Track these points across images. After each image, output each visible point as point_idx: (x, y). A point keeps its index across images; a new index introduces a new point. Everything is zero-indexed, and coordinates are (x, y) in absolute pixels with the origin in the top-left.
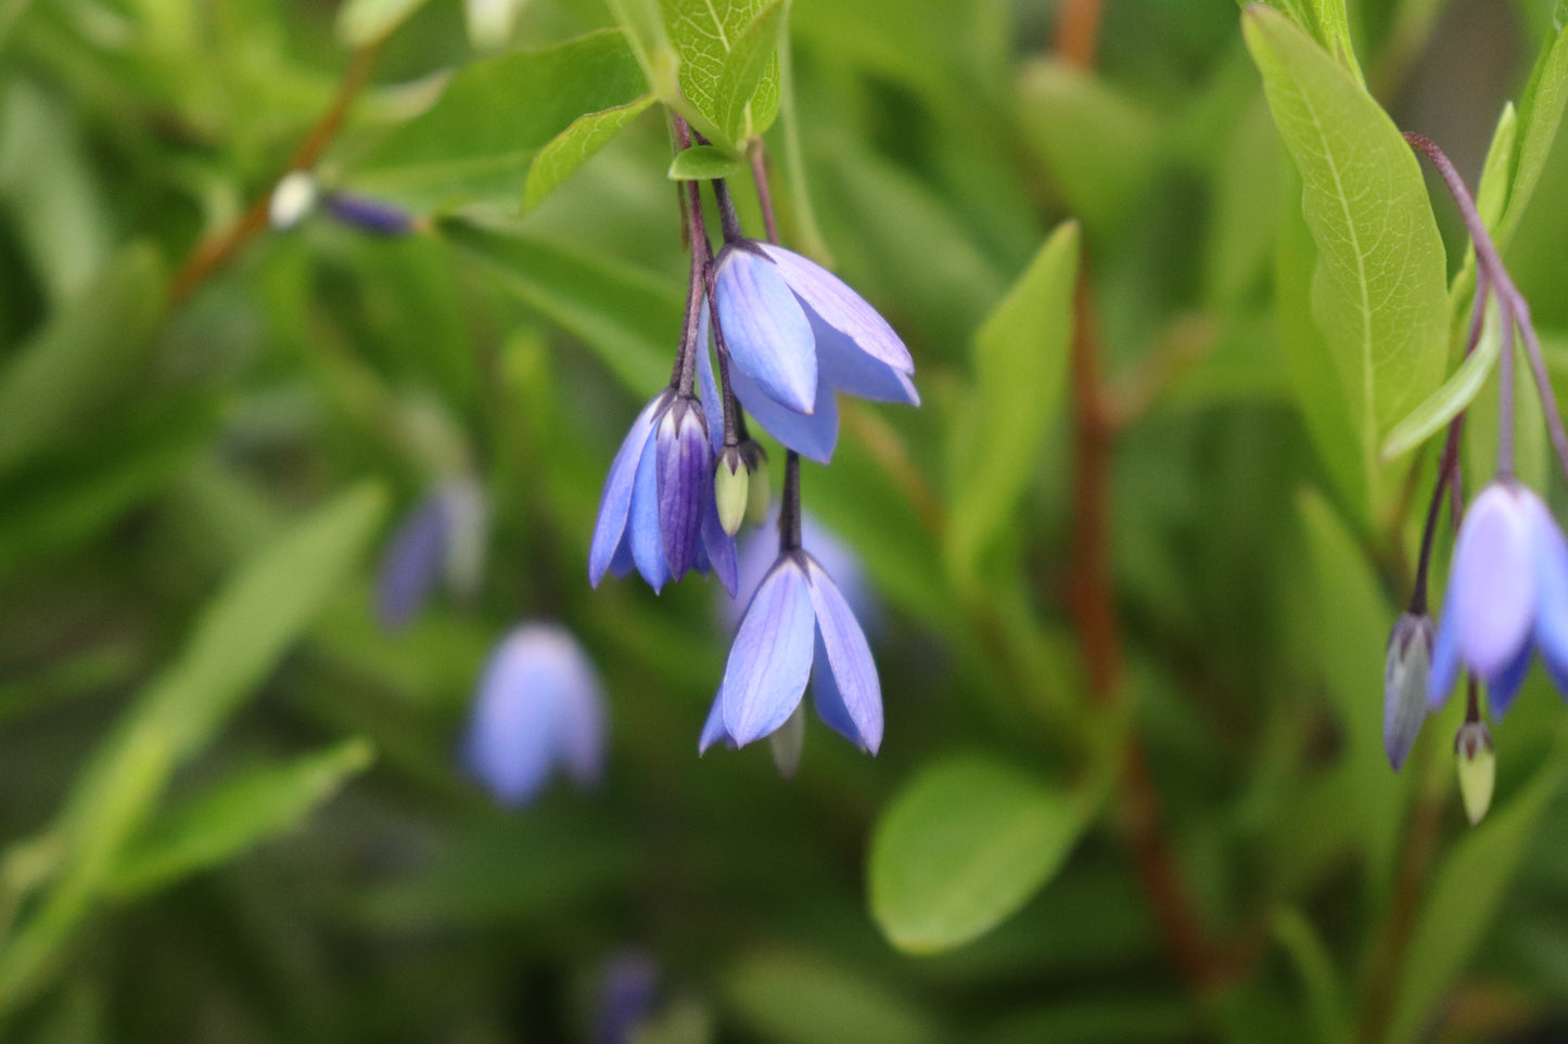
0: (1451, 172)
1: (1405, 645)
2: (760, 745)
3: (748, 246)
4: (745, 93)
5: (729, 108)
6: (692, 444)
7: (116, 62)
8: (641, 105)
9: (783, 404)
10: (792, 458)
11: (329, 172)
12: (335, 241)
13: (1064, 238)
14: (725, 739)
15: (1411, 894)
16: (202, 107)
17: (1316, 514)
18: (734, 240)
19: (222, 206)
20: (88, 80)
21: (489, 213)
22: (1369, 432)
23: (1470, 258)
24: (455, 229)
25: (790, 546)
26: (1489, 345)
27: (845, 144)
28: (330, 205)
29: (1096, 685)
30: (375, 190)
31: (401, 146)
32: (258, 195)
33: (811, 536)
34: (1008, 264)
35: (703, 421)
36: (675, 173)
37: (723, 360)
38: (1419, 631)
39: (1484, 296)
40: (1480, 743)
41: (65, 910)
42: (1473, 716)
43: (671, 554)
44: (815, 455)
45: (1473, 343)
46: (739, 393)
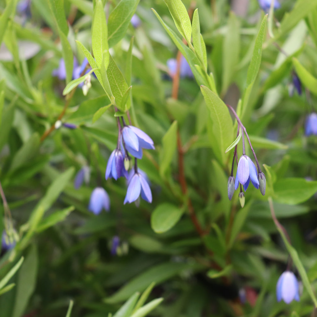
0: (233, 109)
1: (230, 181)
2: (133, 203)
3: (127, 126)
4: (125, 103)
5: (123, 105)
6: (120, 157)
7: (31, 106)
8: (110, 105)
9: (134, 150)
10: (136, 159)
11: (64, 120)
12: (65, 131)
13: (175, 124)
14: (128, 202)
15: (232, 219)
16: (44, 112)
17: (215, 164)
18: (125, 125)
19: (48, 126)
20: (27, 109)
21: (89, 124)
22: (222, 150)
23: (236, 122)
24: (83, 127)
25: (136, 172)
26: (240, 135)
27: (141, 112)
28: (64, 125)
29: (183, 191)
30: (70, 122)
31: (74, 116)
32: (53, 125)
33: (139, 170)
34: (166, 129)
35: (122, 153)
36: (115, 115)
37: (124, 144)
38: (232, 179)
39: (239, 128)
40: (243, 195)
41: (30, 234)
42: (241, 191)
43: (118, 174)
44: (139, 158)
45: (238, 135)
46: (127, 149)
